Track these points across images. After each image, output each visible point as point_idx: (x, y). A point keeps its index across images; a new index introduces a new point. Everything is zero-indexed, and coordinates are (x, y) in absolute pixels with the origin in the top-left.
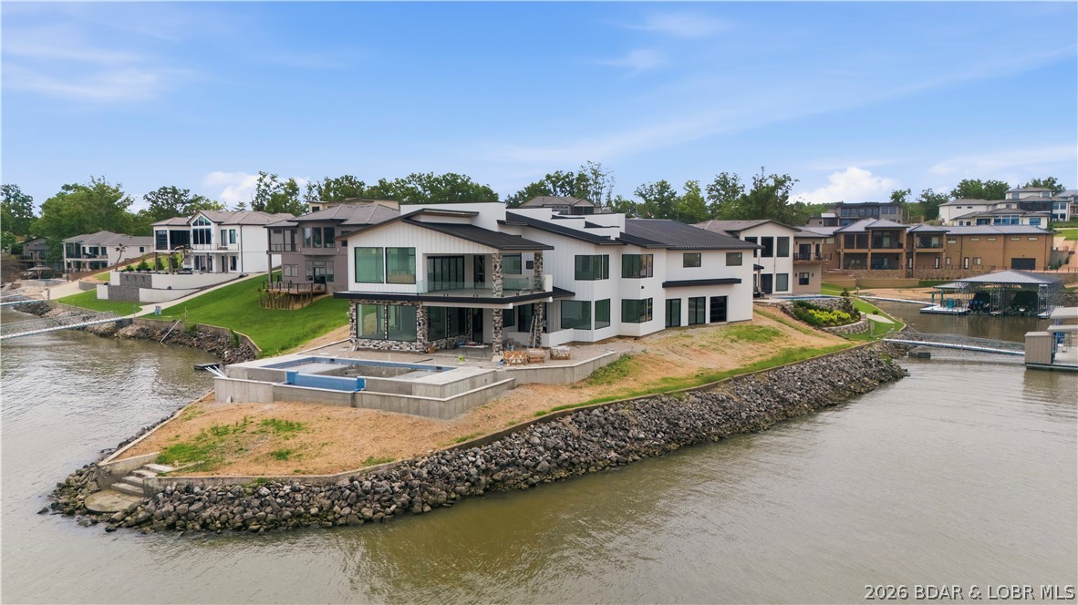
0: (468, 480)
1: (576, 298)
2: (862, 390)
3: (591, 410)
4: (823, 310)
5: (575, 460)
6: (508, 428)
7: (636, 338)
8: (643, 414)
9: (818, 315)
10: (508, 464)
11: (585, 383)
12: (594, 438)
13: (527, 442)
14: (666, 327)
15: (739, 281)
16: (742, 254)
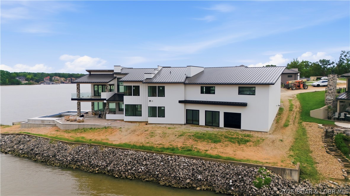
14: (186, 123)
16: (255, 87)
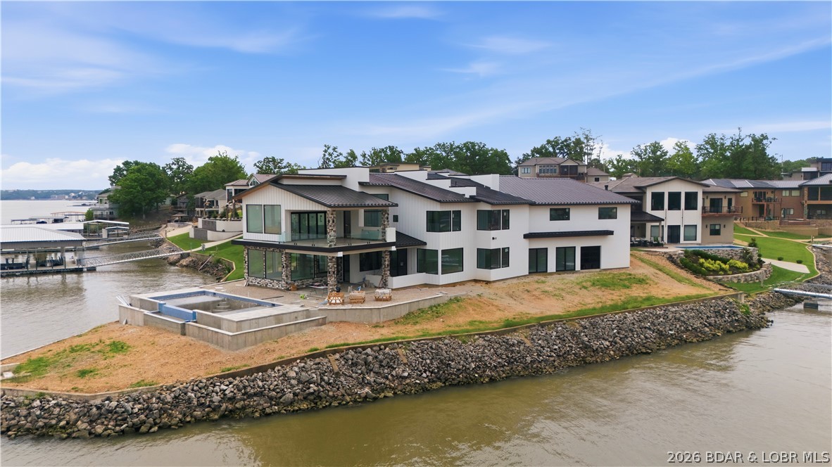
0: (209, 406)
1: (428, 247)
2: (695, 340)
3: (364, 348)
4: (715, 258)
5: (322, 394)
6: (275, 362)
7: (488, 282)
8: (418, 354)
9: (708, 264)
10: (255, 394)
11: (393, 322)
12: (354, 375)
13: (284, 375)
14: (529, 273)
15: (611, 233)
16: (616, 208)
